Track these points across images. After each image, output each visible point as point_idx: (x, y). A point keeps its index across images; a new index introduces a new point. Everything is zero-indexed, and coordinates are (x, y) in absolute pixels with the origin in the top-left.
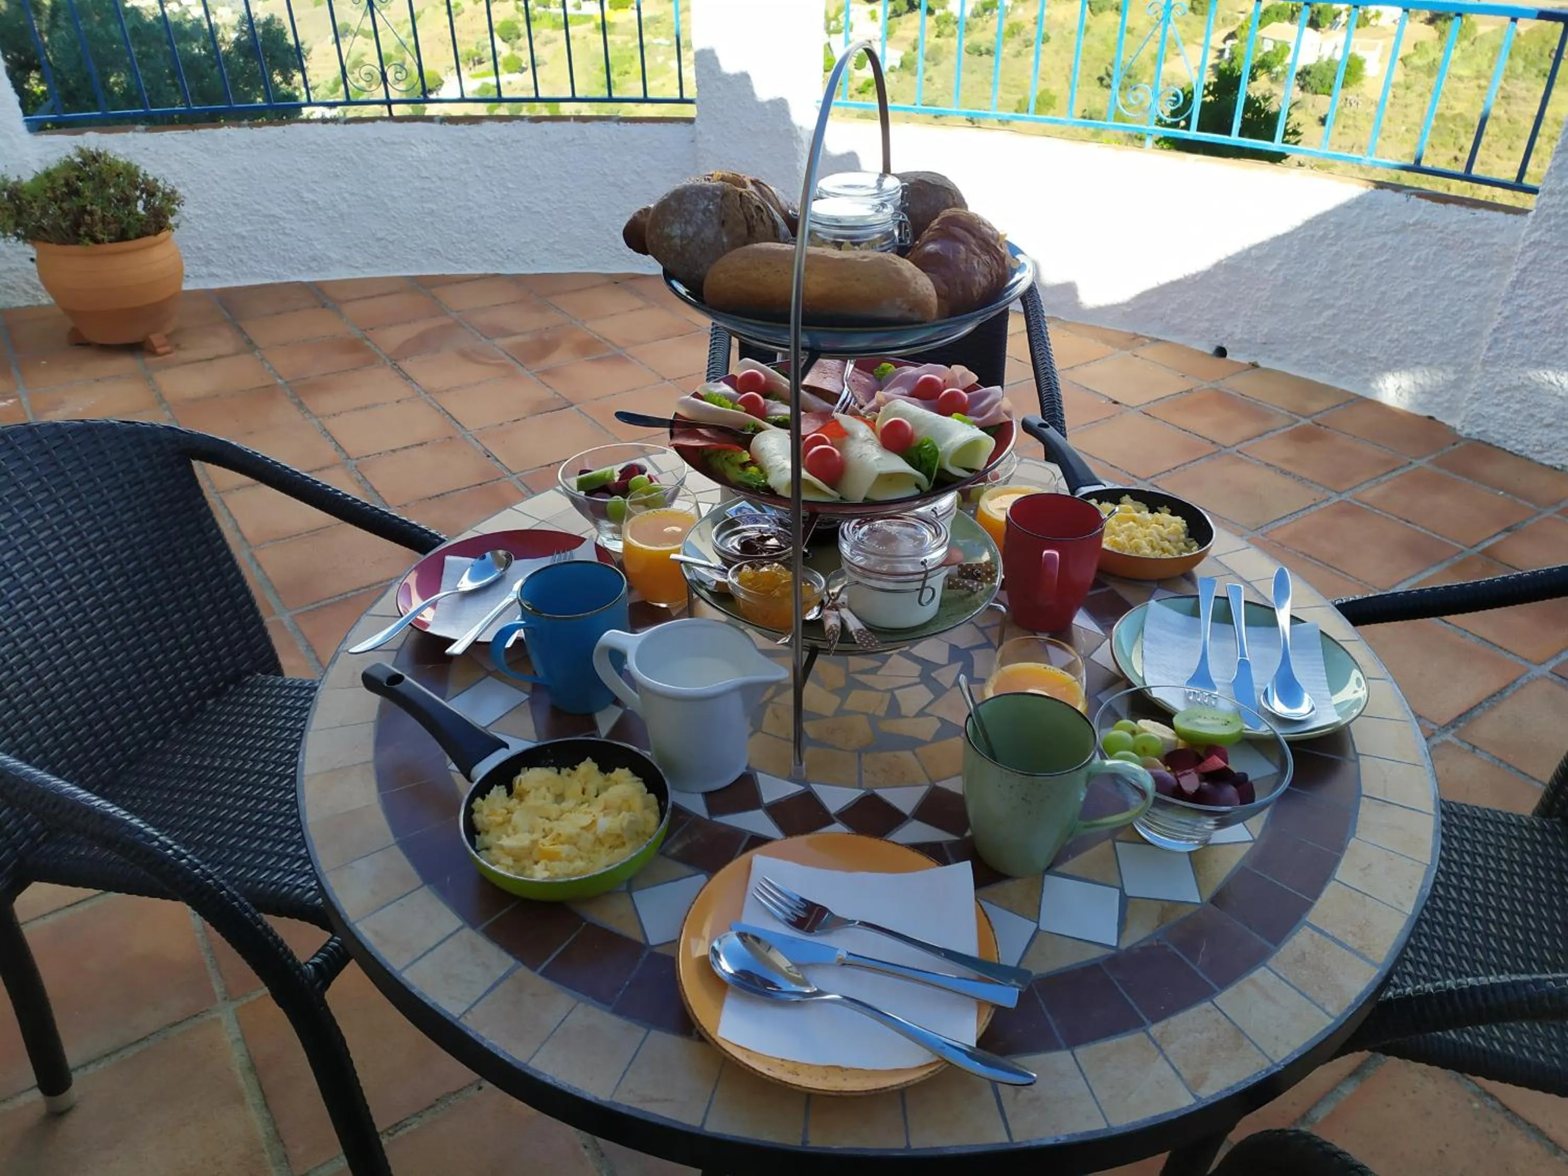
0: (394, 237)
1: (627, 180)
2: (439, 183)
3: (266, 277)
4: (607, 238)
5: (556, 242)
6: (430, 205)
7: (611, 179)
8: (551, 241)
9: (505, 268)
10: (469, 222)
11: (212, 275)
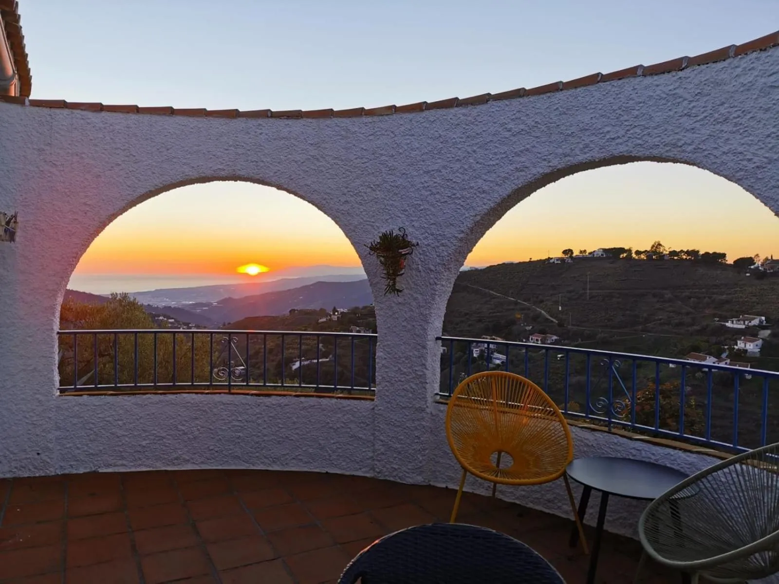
0: (218, 449)
1: (338, 426)
2: (246, 424)
3: (150, 467)
4: (326, 454)
5: (299, 455)
6: (239, 434)
7: (331, 425)
8: (297, 454)
9: (272, 467)
10: (257, 443)
11: (123, 465)
